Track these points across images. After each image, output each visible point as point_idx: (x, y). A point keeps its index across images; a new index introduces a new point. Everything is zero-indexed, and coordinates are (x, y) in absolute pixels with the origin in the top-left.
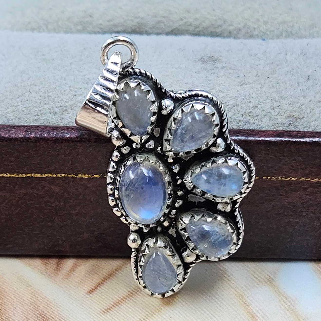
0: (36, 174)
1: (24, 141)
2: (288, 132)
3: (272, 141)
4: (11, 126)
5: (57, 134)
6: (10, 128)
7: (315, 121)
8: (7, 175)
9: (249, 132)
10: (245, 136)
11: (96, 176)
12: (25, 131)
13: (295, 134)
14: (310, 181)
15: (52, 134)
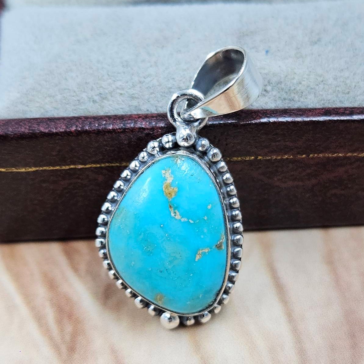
2: (335, 109)
3: (320, 121)
4: (50, 119)
5: (99, 126)
7: (361, 96)
10: (292, 117)
13: (342, 112)
15: (93, 126)
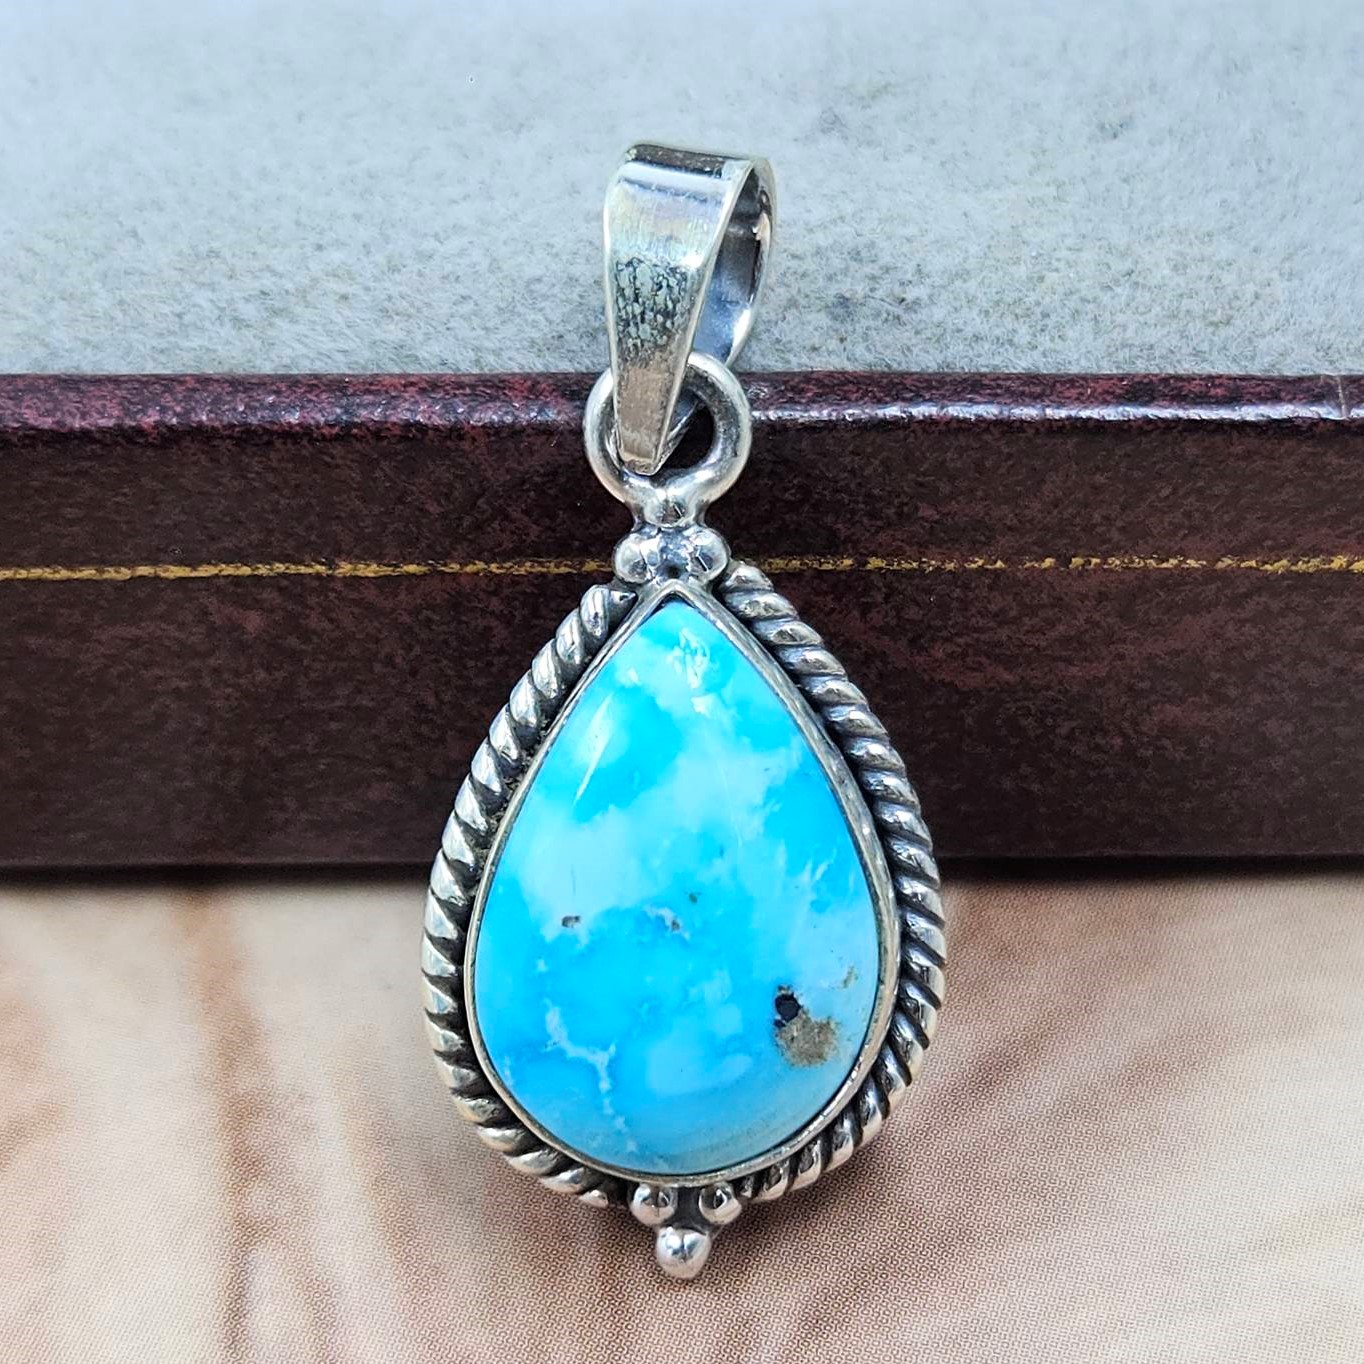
0: (172, 568)
1: (117, 443)
6: (63, 388)
8: (55, 572)
9: (1018, 382)
11: (412, 568)
12: (120, 404)
14: (1257, 569)
